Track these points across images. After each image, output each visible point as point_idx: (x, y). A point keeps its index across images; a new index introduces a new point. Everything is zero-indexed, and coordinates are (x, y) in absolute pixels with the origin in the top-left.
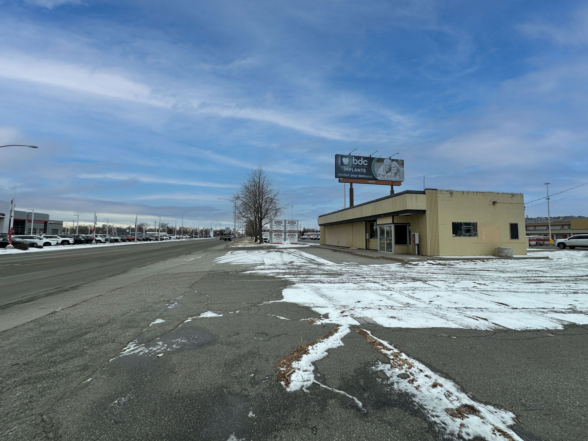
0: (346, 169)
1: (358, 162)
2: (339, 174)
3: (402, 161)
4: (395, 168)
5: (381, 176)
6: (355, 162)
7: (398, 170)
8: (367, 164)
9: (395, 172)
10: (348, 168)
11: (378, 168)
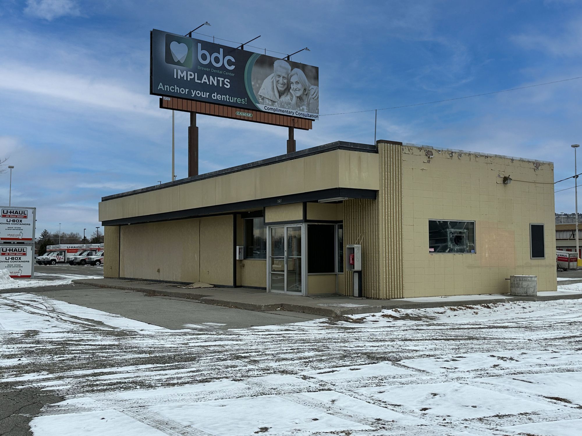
0: (180, 73)
1: (210, 59)
2: (160, 86)
3: (314, 70)
4: (299, 86)
5: (267, 101)
6: (204, 57)
7: (305, 90)
8: (232, 67)
9: (299, 94)
10: (185, 72)
11: (259, 82)
